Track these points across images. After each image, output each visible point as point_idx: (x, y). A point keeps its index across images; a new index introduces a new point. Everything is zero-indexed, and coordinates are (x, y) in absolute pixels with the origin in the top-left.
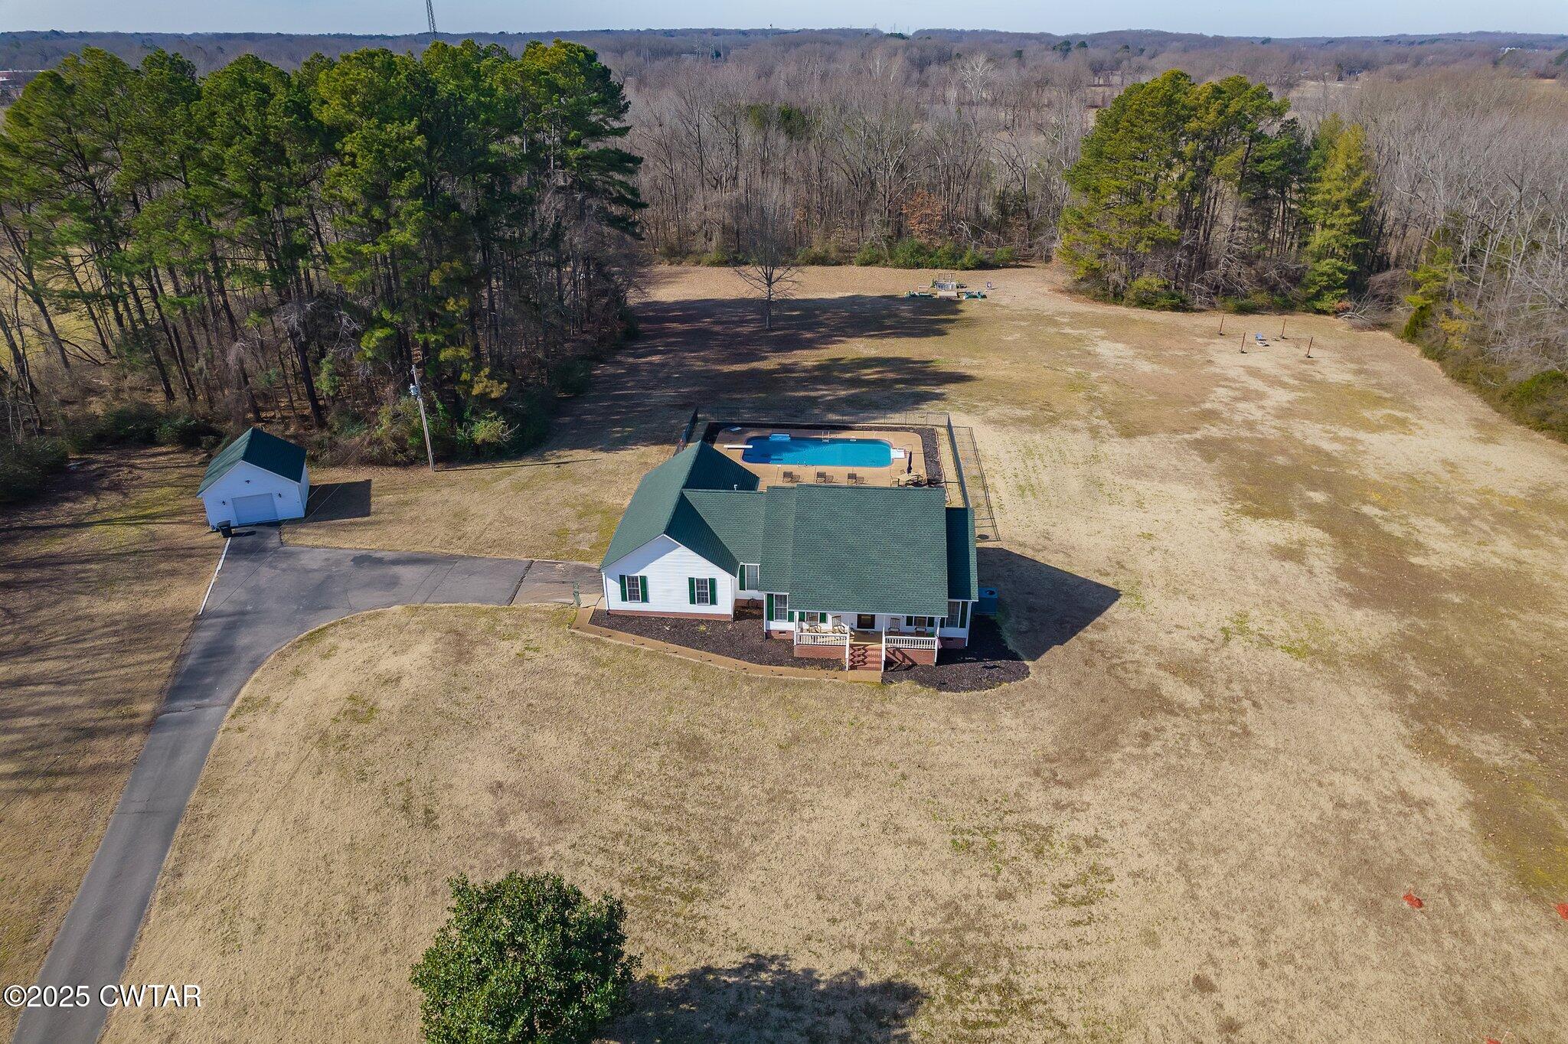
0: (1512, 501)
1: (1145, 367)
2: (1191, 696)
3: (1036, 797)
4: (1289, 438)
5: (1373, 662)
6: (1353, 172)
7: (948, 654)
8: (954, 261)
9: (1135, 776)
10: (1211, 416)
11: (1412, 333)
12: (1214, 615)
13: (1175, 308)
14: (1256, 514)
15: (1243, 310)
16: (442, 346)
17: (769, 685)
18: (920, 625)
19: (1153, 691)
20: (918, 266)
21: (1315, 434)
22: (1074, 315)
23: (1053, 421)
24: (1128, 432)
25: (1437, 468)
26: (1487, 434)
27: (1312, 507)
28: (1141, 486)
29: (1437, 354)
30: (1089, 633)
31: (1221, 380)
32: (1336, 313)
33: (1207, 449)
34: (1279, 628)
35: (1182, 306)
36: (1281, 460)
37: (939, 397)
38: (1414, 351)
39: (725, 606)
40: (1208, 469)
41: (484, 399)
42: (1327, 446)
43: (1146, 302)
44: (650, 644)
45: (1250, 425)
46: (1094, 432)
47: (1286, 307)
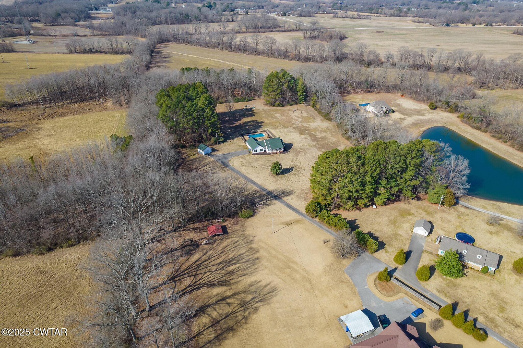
0: (325, 129)
1: (283, 118)
2: (302, 151)
3: (295, 158)
4: (303, 125)
5: (315, 146)
6: (302, 85)
7: (283, 151)
8: (244, 100)
9: (300, 156)
10: (293, 124)
11: (313, 106)
12: (302, 145)
13: (282, 106)
14: (302, 135)
15: (291, 105)
16: (216, 131)
17: (271, 156)
18: (280, 149)
19: (299, 151)
20: (239, 102)
21: (305, 124)
22: (269, 110)
23: (277, 127)
24: (286, 128)
25: (318, 127)
26: (322, 121)
27: (307, 133)
28: (290, 134)
29: (316, 110)
30: (292, 148)
31: (293, 118)
32: (303, 104)
33: (295, 128)
34: (307, 145)
35: (283, 106)
36: (302, 128)
37: (262, 125)
38: (313, 109)
39: (263, 151)
40: (296, 131)
41: (221, 136)
42: (307, 126)
43: (278, 106)
44: (259, 155)
45: (298, 124)
46: (282, 128)
47: (296, 104)
